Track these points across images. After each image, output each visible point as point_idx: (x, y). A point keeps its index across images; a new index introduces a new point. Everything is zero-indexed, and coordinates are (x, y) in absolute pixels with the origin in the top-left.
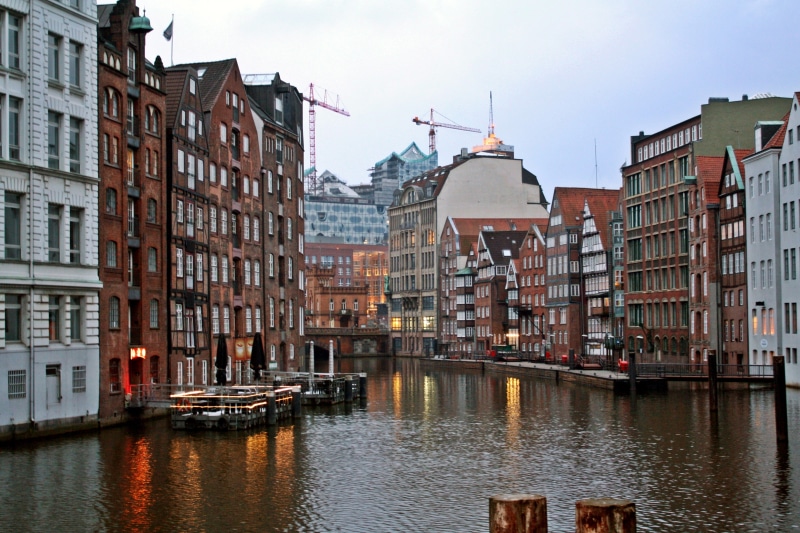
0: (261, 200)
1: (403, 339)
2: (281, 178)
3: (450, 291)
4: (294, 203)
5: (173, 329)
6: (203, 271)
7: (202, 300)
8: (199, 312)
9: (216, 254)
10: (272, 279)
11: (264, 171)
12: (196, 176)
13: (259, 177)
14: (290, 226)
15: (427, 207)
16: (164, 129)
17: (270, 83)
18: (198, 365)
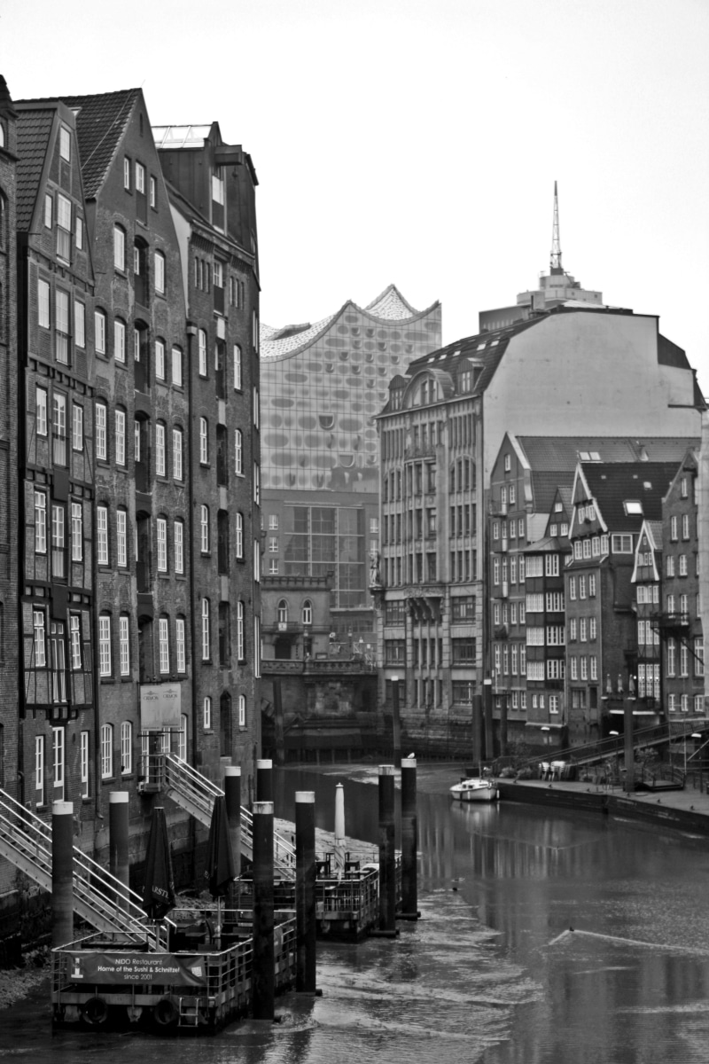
0: (186, 391)
1: (410, 684)
2: (222, 345)
3: (510, 586)
4: (247, 399)
5: (27, 666)
6: (84, 539)
7: (81, 602)
8: (75, 628)
9: (106, 504)
10: (206, 557)
11: (193, 330)
12: (70, 337)
13: (184, 343)
14: (238, 446)
15: (462, 412)
16: (13, 234)
17: (201, 144)
18: (73, 742)
